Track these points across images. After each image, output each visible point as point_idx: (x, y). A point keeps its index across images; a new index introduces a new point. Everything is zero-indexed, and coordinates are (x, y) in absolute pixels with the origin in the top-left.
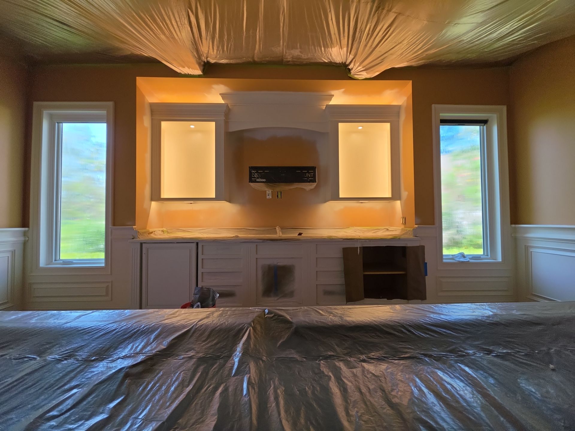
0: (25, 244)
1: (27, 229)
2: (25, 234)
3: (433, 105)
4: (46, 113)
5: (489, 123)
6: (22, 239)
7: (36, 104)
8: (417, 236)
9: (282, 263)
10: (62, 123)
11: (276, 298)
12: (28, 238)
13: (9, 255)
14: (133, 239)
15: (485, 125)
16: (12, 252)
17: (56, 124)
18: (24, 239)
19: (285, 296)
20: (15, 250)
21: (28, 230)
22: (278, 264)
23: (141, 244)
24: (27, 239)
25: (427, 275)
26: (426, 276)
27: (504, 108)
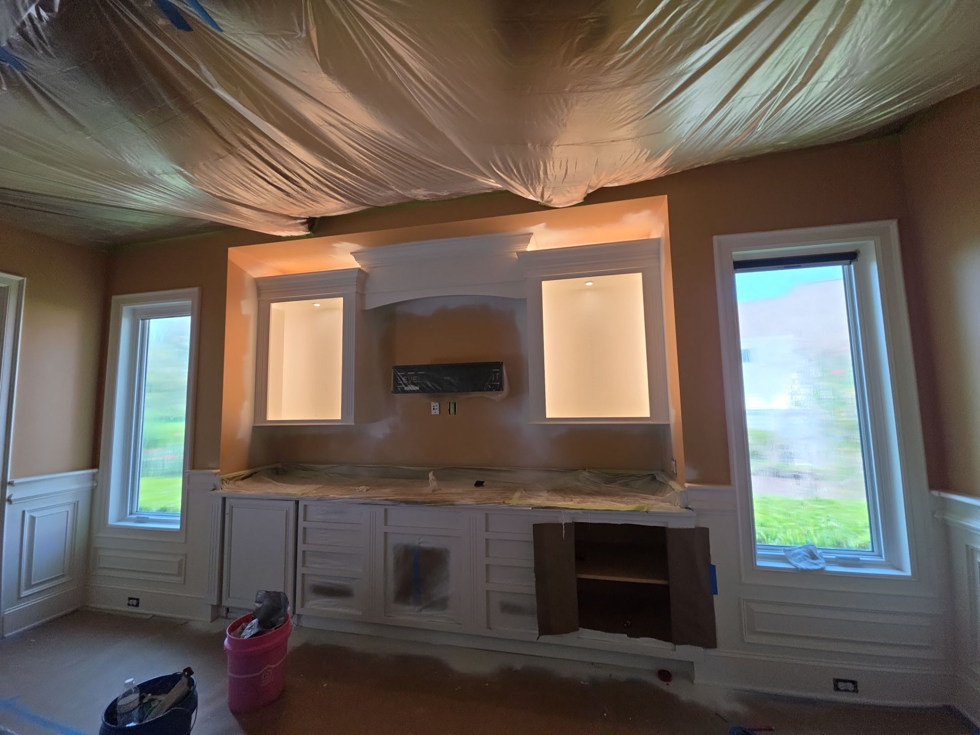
0: (93, 491)
1: (95, 471)
2: (94, 477)
3: (715, 238)
4: (126, 310)
5: (860, 258)
6: (88, 485)
7: (115, 298)
8: (690, 507)
9: (428, 543)
10: (149, 319)
11: (417, 608)
12: (97, 482)
13: (70, 509)
14: (213, 490)
15: (852, 263)
16: (75, 504)
17: (140, 321)
18: (91, 485)
19: (432, 605)
20: (78, 501)
21: (98, 472)
22: (422, 545)
23: (224, 499)
24: (95, 484)
25: (716, 593)
26: (714, 596)
27: (892, 226)
